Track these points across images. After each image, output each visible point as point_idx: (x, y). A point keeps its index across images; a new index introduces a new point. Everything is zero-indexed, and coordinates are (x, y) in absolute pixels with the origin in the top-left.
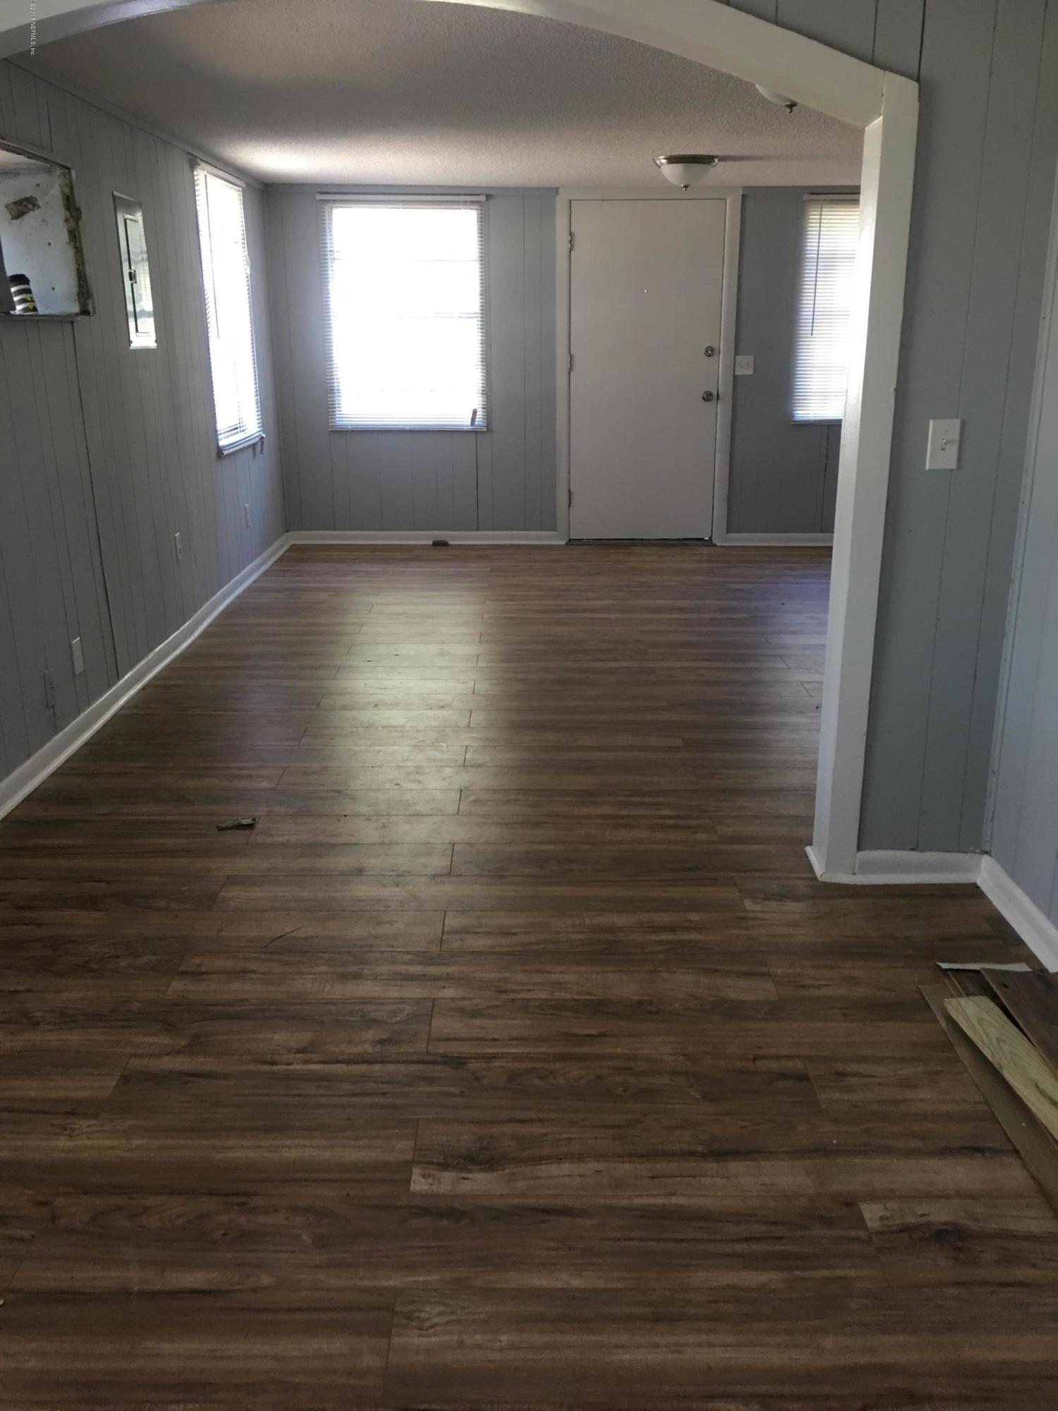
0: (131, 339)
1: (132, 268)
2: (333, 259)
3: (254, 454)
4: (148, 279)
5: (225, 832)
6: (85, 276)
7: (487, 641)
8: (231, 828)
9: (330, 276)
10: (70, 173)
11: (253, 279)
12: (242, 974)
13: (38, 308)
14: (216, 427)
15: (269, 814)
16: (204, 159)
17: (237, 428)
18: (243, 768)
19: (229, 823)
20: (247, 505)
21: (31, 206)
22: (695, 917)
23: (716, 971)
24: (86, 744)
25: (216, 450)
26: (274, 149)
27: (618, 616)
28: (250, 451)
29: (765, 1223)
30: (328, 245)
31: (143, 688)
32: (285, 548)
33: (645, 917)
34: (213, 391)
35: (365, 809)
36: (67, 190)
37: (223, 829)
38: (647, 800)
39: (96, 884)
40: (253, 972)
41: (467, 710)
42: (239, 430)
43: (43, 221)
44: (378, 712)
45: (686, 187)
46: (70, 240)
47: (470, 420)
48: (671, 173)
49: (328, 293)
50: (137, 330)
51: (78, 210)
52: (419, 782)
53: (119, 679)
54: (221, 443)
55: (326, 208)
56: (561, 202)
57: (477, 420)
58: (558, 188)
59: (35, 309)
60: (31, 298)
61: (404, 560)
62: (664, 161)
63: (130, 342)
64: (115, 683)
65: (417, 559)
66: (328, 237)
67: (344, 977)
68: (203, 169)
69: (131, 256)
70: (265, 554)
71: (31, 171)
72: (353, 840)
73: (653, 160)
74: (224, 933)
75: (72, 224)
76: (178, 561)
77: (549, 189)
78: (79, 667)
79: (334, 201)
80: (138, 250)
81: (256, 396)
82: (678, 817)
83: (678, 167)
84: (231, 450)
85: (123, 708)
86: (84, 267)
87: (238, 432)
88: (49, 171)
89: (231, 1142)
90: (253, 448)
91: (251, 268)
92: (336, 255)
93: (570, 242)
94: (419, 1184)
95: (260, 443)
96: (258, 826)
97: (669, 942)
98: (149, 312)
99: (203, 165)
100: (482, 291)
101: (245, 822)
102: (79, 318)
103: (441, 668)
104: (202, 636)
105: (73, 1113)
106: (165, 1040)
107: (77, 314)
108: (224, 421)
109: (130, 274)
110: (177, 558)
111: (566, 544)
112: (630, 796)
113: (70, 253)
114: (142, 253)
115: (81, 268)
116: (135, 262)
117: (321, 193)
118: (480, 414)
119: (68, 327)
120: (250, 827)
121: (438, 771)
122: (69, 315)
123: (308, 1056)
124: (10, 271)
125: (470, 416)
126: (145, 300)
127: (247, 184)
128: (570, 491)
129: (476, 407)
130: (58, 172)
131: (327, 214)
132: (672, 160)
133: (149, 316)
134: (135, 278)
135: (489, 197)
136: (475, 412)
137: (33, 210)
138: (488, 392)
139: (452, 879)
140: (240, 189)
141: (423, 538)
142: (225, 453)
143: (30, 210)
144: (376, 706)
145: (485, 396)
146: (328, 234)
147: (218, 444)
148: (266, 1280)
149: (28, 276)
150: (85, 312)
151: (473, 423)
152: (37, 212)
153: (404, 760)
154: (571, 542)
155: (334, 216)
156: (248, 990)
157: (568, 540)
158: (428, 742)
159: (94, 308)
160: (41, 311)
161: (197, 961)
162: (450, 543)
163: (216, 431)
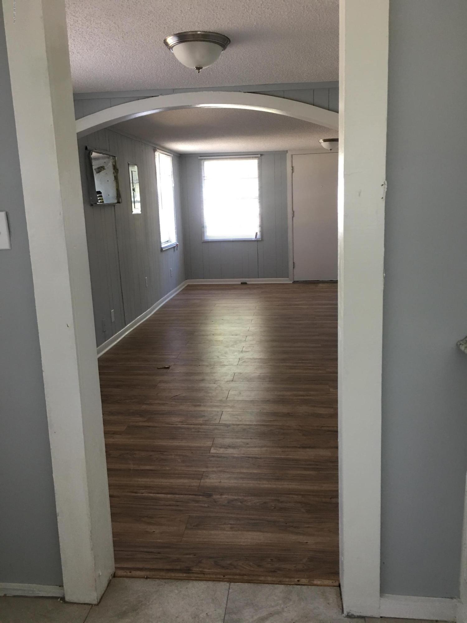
0: (133, 210)
1: (134, 187)
2: (204, 179)
3: (174, 251)
4: (138, 188)
5: (160, 369)
6: (119, 191)
7: (256, 315)
8: (162, 368)
9: (203, 186)
10: (115, 158)
11: (175, 188)
12: (163, 404)
13: (104, 202)
14: (160, 240)
15: (175, 365)
16: (159, 148)
17: (168, 241)
18: (166, 352)
19: (161, 367)
20: (171, 269)
21: (102, 169)
22: (312, 393)
23: (315, 406)
24: (114, 346)
25: (160, 249)
26: (182, 144)
27: (307, 306)
28: (173, 250)
29: (314, 462)
30: (203, 175)
31: (134, 330)
32: (186, 285)
33: (295, 393)
34: (160, 228)
35: (206, 364)
36: (114, 164)
37: (159, 369)
38: (304, 361)
39: (119, 382)
40: (167, 404)
41: (245, 336)
42: (169, 242)
43: (106, 173)
44: (213, 336)
45: (331, 150)
46: (115, 179)
47: (255, 236)
48: (325, 145)
49: (202, 192)
50: (135, 208)
51: (118, 170)
52: (225, 356)
53: (126, 326)
54: (162, 246)
55: (202, 162)
56: (288, 156)
57: (257, 236)
58: (287, 151)
59: (103, 202)
60: (102, 198)
61: (230, 289)
62: (322, 141)
63: (132, 212)
64: (124, 327)
65: (235, 289)
66: (203, 172)
67: (195, 406)
68: (158, 152)
69: (134, 181)
70: (178, 287)
71: (103, 158)
72: (201, 372)
73: (318, 141)
74: (159, 395)
75: (115, 174)
76: (146, 287)
77: (284, 151)
78: (113, 320)
79: (205, 159)
80: (136, 179)
81: (175, 229)
82: (313, 366)
83: (327, 143)
84: (166, 249)
85: (126, 335)
86: (119, 187)
87: (168, 243)
88: (109, 158)
89: (158, 441)
90: (174, 248)
91: (175, 184)
92: (205, 178)
93: (292, 170)
94: (213, 451)
95: (176, 246)
96: (170, 368)
97: (302, 399)
98: (139, 201)
99: (158, 150)
100: (259, 189)
101: (167, 366)
102: (117, 204)
103: (238, 323)
104: (154, 314)
105: (114, 434)
106: (141, 419)
107: (116, 203)
108: (163, 239)
109: (133, 189)
110: (146, 286)
111: (293, 283)
112: (299, 360)
113: (114, 184)
114: (137, 180)
115: (118, 188)
116: (134, 183)
117: (200, 156)
118: (259, 234)
119: (113, 208)
120: (168, 368)
121: (233, 353)
122: (114, 203)
123: (183, 423)
124: (97, 190)
125: (255, 235)
126: (138, 197)
127: (173, 155)
128: (294, 263)
129: (257, 232)
130: (111, 158)
131: (202, 163)
132: (325, 141)
133: (139, 202)
134: (135, 190)
135: (261, 155)
136: (257, 234)
137: (103, 170)
138: (262, 226)
139: (233, 382)
140: (171, 157)
141: (238, 281)
142: (164, 249)
143: (102, 170)
144: (213, 335)
145: (260, 227)
146: (203, 170)
147: (161, 246)
148: (168, 468)
149: (101, 191)
150: (118, 202)
151: (256, 237)
152: (104, 171)
153: (221, 350)
154: (294, 282)
155: (205, 164)
156: (166, 408)
157: (293, 281)
158: (230, 345)
159: (121, 201)
160: (105, 202)
161: (150, 401)
162: (248, 283)
163: (161, 242)
